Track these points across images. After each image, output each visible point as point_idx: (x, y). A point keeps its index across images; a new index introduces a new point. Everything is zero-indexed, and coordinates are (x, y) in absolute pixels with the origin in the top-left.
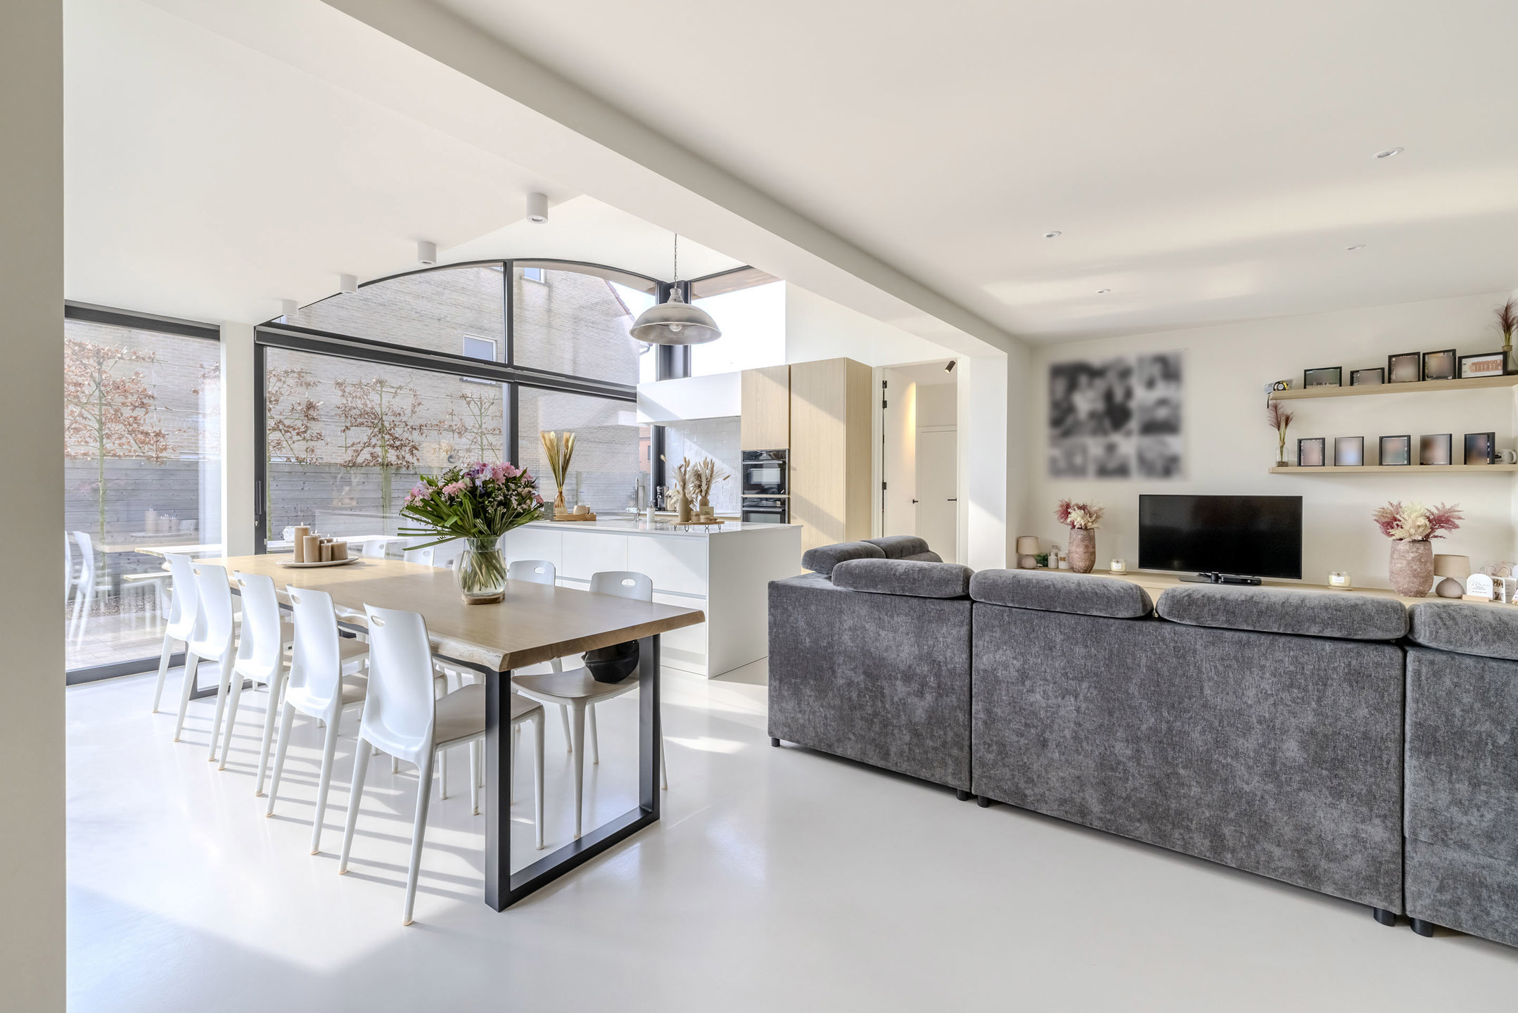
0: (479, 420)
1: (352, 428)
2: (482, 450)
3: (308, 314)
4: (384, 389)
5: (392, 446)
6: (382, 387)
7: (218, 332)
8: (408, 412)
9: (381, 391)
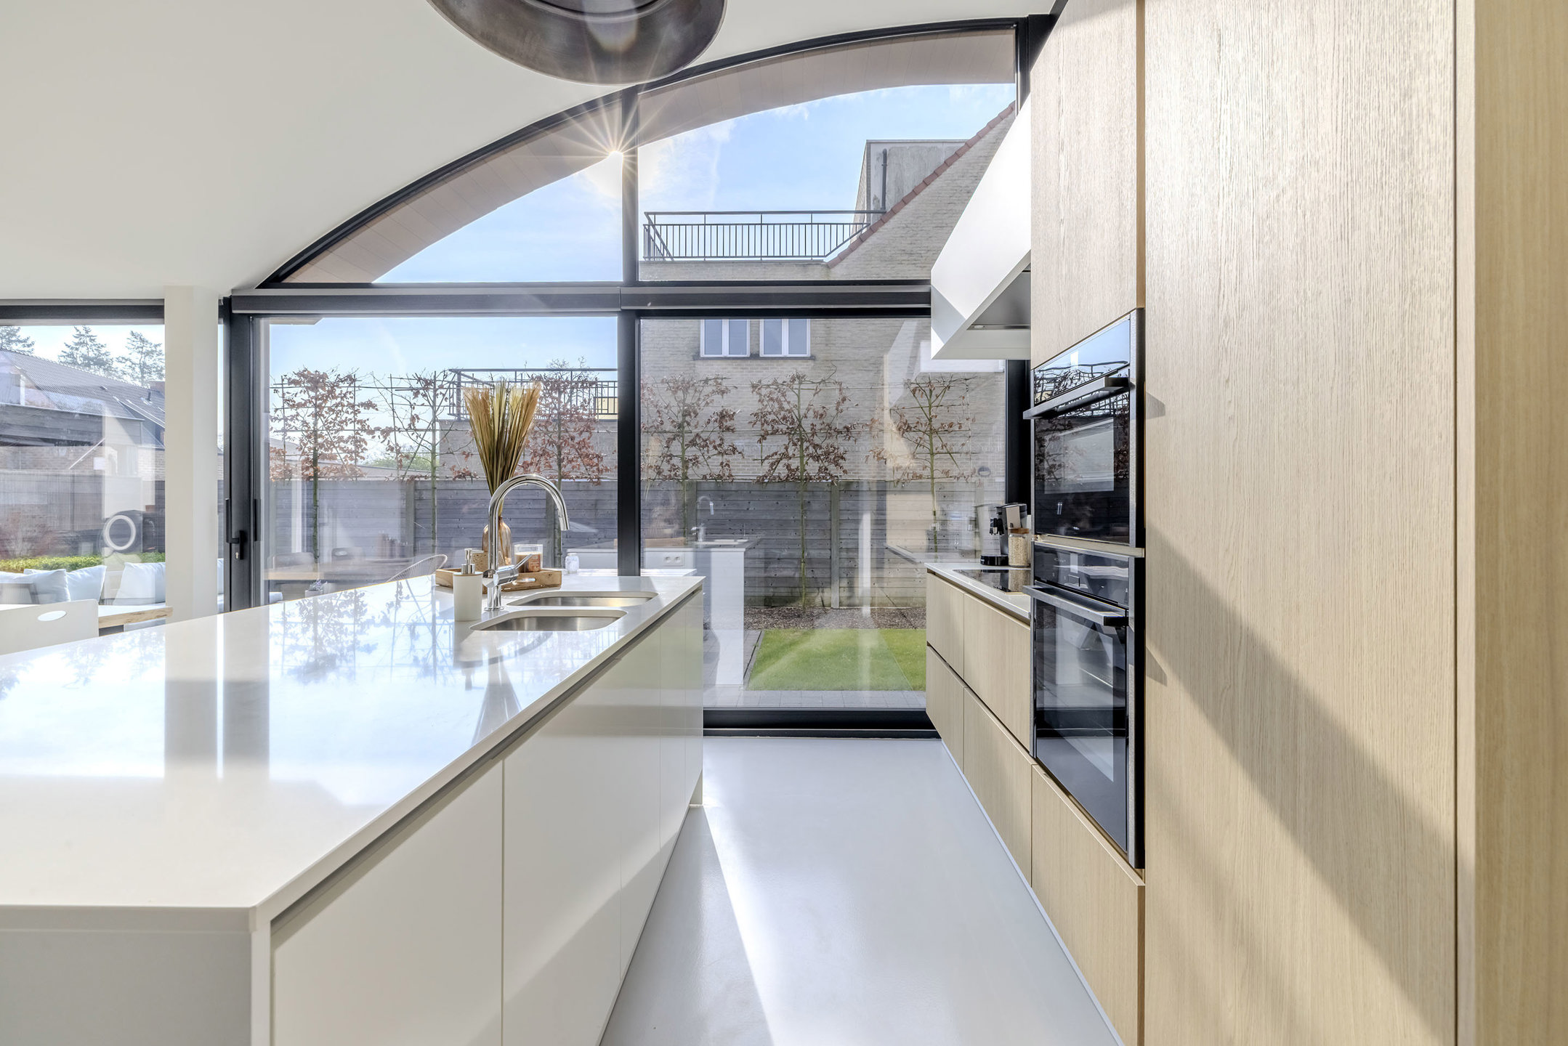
0: (927, 412)
1: (768, 437)
2: (932, 454)
3: (827, 326)
4: (802, 386)
5: (811, 456)
6: (800, 383)
7: (162, 307)
8: (832, 411)
9: (799, 389)
